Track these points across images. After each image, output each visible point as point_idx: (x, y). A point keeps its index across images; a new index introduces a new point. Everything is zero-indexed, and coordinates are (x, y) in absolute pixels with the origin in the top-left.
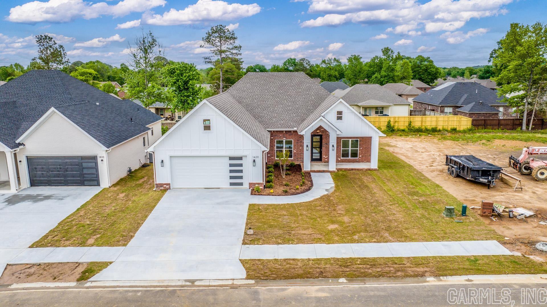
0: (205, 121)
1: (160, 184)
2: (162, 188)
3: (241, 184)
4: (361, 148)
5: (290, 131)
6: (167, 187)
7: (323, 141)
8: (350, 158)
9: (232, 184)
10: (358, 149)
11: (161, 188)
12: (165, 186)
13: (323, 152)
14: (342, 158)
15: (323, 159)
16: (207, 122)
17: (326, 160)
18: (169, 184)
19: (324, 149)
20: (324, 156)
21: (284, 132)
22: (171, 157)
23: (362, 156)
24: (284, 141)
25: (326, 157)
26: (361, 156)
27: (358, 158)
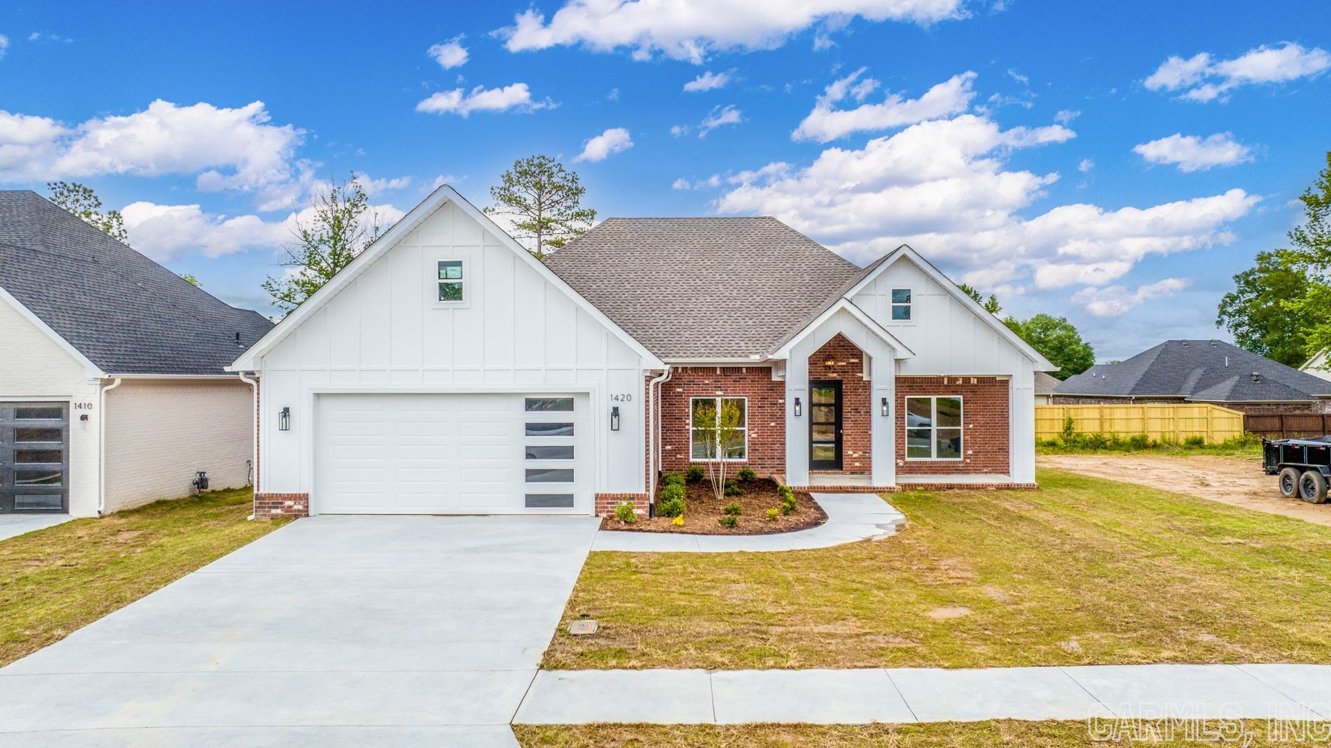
0: (442, 265)
1: (272, 496)
2: (279, 511)
3: (566, 501)
4: (971, 426)
5: (738, 370)
6: (296, 507)
7: (845, 401)
8: (934, 457)
9: (533, 501)
10: (961, 428)
11: (274, 511)
12: (288, 503)
13: (844, 438)
14: (907, 459)
15: (845, 462)
16: (452, 272)
17: (857, 464)
18: (305, 497)
19: (848, 427)
20: (850, 452)
21: (718, 372)
22: (318, 396)
23: (976, 453)
24: (719, 400)
25: (855, 456)
26: (970, 452)
27: (961, 459)
